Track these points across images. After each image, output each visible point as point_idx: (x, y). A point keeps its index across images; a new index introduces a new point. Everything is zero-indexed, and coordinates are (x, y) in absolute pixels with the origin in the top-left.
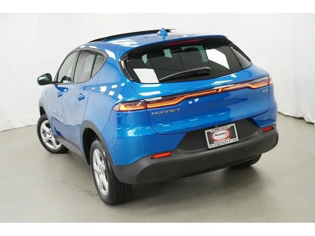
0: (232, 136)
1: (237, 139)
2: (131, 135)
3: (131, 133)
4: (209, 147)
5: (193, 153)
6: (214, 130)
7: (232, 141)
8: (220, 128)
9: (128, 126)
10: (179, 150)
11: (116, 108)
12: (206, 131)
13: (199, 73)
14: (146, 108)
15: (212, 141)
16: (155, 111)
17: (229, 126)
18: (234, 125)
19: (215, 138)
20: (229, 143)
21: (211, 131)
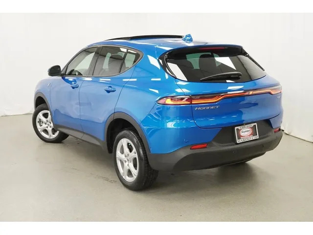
0: (254, 134)
1: (257, 137)
2: (170, 127)
3: (170, 125)
4: (238, 142)
5: (227, 146)
6: (241, 127)
7: (254, 138)
8: (246, 126)
9: (168, 118)
10: (214, 143)
11: (162, 101)
12: (236, 128)
13: (232, 76)
14: (191, 104)
15: (239, 137)
16: (198, 107)
17: (253, 125)
18: (256, 124)
19: (242, 134)
20: (252, 139)
21: (239, 128)
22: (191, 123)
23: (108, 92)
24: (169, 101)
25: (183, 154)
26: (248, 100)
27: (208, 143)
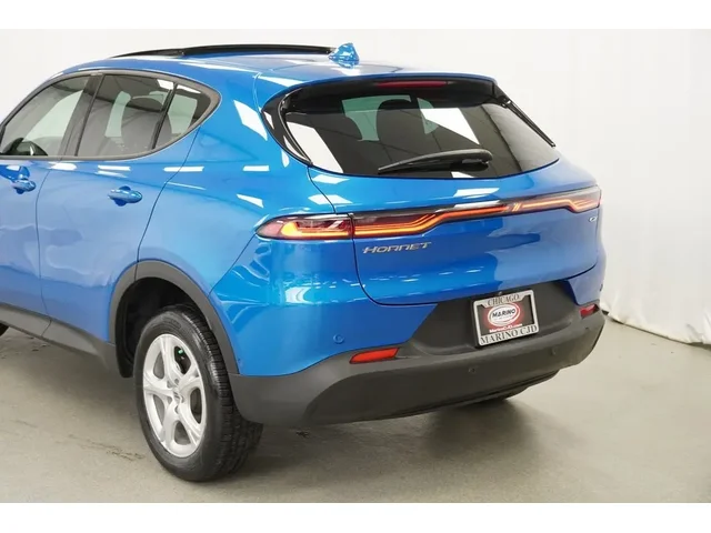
0: (527, 320)
1: (535, 328)
2: (295, 301)
3: (295, 295)
4: (481, 343)
5: (451, 353)
6: (491, 300)
7: (526, 331)
8: (504, 298)
9: (289, 276)
11: (270, 230)
12: (476, 303)
13: (464, 161)
14: (352, 236)
15: (486, 330)
16: (372, 245)
17: (522, 295)
18: (531, 292)
19: (493, 321)
20: (520, 335)
21: (484, 302)
22: (353, 291)
23: (120, 202)
24: (290, 229)
25: (331, 375)
26: (510, 226)
27: (398, 346)
